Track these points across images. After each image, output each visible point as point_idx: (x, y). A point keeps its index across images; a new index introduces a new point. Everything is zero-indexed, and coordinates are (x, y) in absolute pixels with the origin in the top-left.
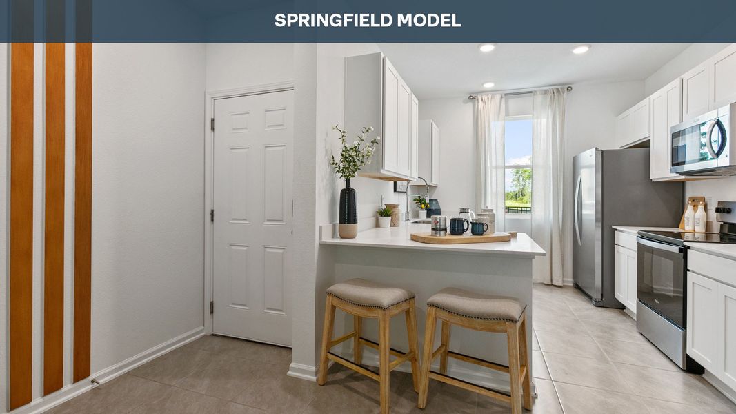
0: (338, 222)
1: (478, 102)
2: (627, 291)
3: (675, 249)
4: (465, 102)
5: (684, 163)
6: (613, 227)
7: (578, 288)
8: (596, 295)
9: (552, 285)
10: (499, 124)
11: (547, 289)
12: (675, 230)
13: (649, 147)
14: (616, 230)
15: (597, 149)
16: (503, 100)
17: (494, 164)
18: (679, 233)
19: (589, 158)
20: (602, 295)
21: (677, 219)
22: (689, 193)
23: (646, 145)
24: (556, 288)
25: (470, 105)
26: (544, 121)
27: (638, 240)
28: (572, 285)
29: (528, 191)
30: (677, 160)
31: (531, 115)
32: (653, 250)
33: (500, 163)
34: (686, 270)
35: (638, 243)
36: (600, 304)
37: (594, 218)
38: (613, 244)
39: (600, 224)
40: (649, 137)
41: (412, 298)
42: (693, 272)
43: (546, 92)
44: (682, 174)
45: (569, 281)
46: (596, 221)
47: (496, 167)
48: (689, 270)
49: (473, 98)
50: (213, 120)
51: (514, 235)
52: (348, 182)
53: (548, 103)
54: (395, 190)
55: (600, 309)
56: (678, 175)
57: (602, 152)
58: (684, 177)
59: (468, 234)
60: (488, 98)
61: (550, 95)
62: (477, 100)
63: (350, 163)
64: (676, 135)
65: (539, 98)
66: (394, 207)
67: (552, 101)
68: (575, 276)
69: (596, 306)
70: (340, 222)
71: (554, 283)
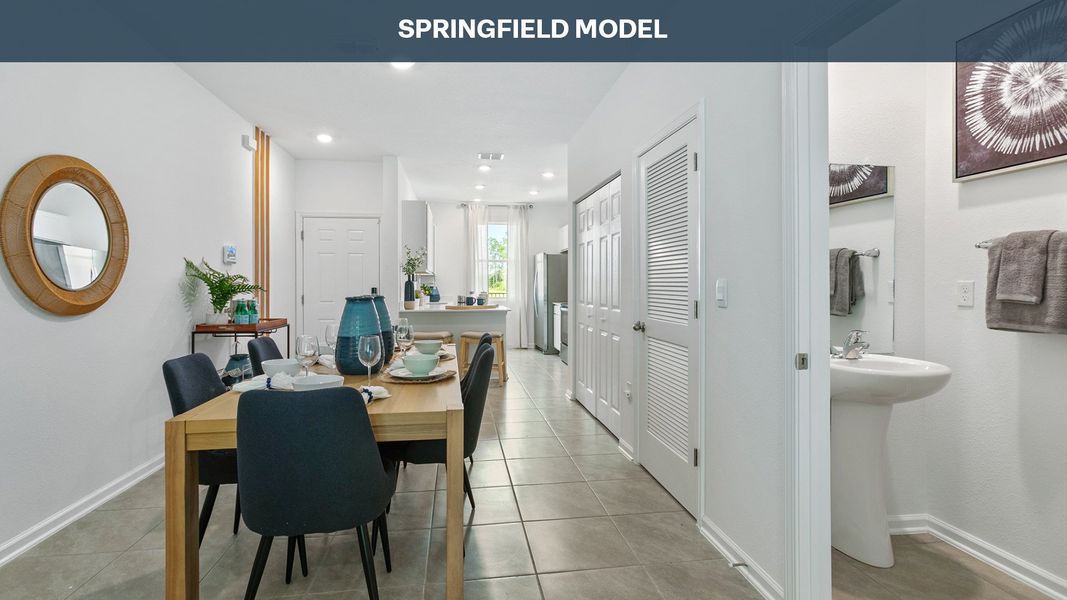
0: (403, 299)
1: (468, 210)
4: (458, 207)
6: (553, 303)
7: (537, 348)
8: (545, 348)
9: (521, 348)
10: (483, 227)
11: (518, 351)
14: (554, 305)
15: (544, 253)
16: (487, 210)
17: (480, 258)
19: (540, 258)
20: (549, 348)
24: (523, 350)
25: (462, 210)
26: (515, 227)
27: (560, 308)
28: (534, 347)
29: (504, 275)
31: (507, 222)
35: (561, 310)
36: (547, 353)
37: (544, 299)
38: (553, 314)
41: (452, 336)
43: (516, 207)
45: (532, 344)
47: (482, 261)
49: (464, 205)
50: (302, 232)
51: (497, 306)
52: (409, 277)
53: (518, 215)
55: (548, 356)
57: (547, 255)
59: (476, 304)
61: (518, 210)
62: (468, 208)
63: (411, 266)
65: (512, 210)
67: (520, 213)
68: (535, 336)
69: (546, 355)
70: (406, 300)
71: (522, 346)
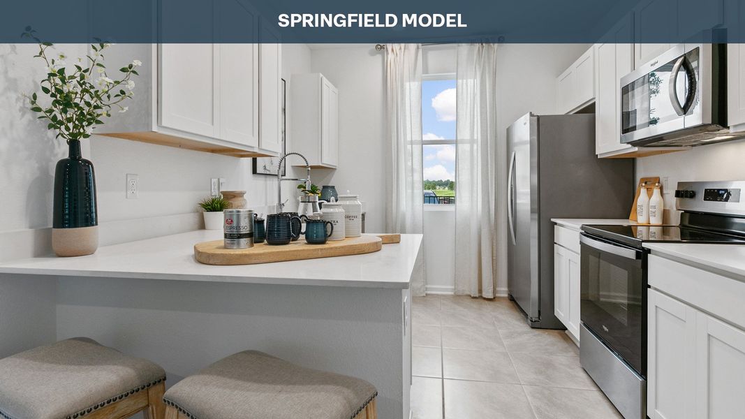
1: (388, 54)
2: (569, 308)
3: (630, 254)
4: (372, 54)
5: (634, 128)
6: (553, 220)
7: (514, 301)
8: (533, 312)
9: (481, 297)
10: (416, 85)
11: (475, 304)
12: (624, 223)
13: (594, 112)
14: (556, 224)
15: (531, 115)
16: (420, 52)
17: (409, 139)
18: (630, 227)
19: (523, 131)
20: (539, 312)
21: (627, 207)
22: (640, 174)
23: (590, 109)
24: (486, 302)
26: (471, 82)
27: (581, 238)
28: (506, 295)
30: (628, 126)
31: (455, 73)
32: (600, 254)
33: (416, 137)
34: (646, 286)
35: (581, 243)
36: (537, 325)
37: (529, 208)
38: (552, 243)
39: (536, 216)
40: (594, 98)
42: (656, 289)
43: (472, 45)
44: (634, 144)
45: (503, 291)
46: (532, 211)
47: (412, 143)
48: (649, 287)
49: (381, 48)
52: (74, 145)
53: (475, 57)
54: (254, 171)
55: (537, 332)
56: (630, 146)
57: (539, 118)
58: (636, 149)
59: (297, 243)
60: (400, 48)
61: (477, 46)
62: (387, 51)
64: (626, 90)
65: (464, 51)
66: (234, 197)
67: (480, 54)
68: (510, 284)
69: (533, 328)
70: (54, 225)
71: (485, 295)
